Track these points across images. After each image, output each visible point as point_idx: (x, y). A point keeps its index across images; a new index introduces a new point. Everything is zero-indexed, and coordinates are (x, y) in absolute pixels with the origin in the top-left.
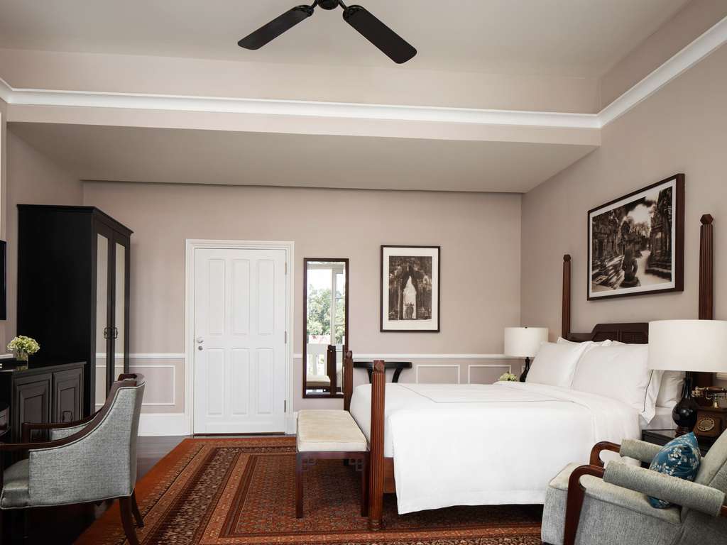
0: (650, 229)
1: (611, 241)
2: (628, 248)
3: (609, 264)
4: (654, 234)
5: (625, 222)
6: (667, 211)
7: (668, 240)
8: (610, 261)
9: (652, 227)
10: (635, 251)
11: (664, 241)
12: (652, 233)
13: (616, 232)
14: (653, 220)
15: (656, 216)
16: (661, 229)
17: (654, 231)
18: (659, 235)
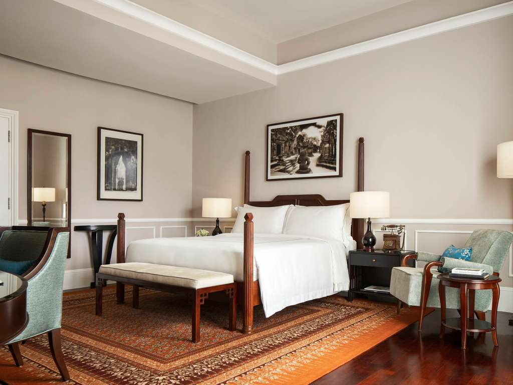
0: (321, 141)
1: (288, 145)
2: (302, 150)
3: (285, 159)
4: (324, 145)
5: (300, 135)
6: (333, 133)
7: (334, 149)
8: (287, 157)
9: (322, 140)
10: (308, 153)
11: (331, 149)
12: (321, 144)
13: (292, 141)
14: (323, 136)
15: (325, 134)
16: (329, 142)
17: (323, 142)
18: (327, 145)
